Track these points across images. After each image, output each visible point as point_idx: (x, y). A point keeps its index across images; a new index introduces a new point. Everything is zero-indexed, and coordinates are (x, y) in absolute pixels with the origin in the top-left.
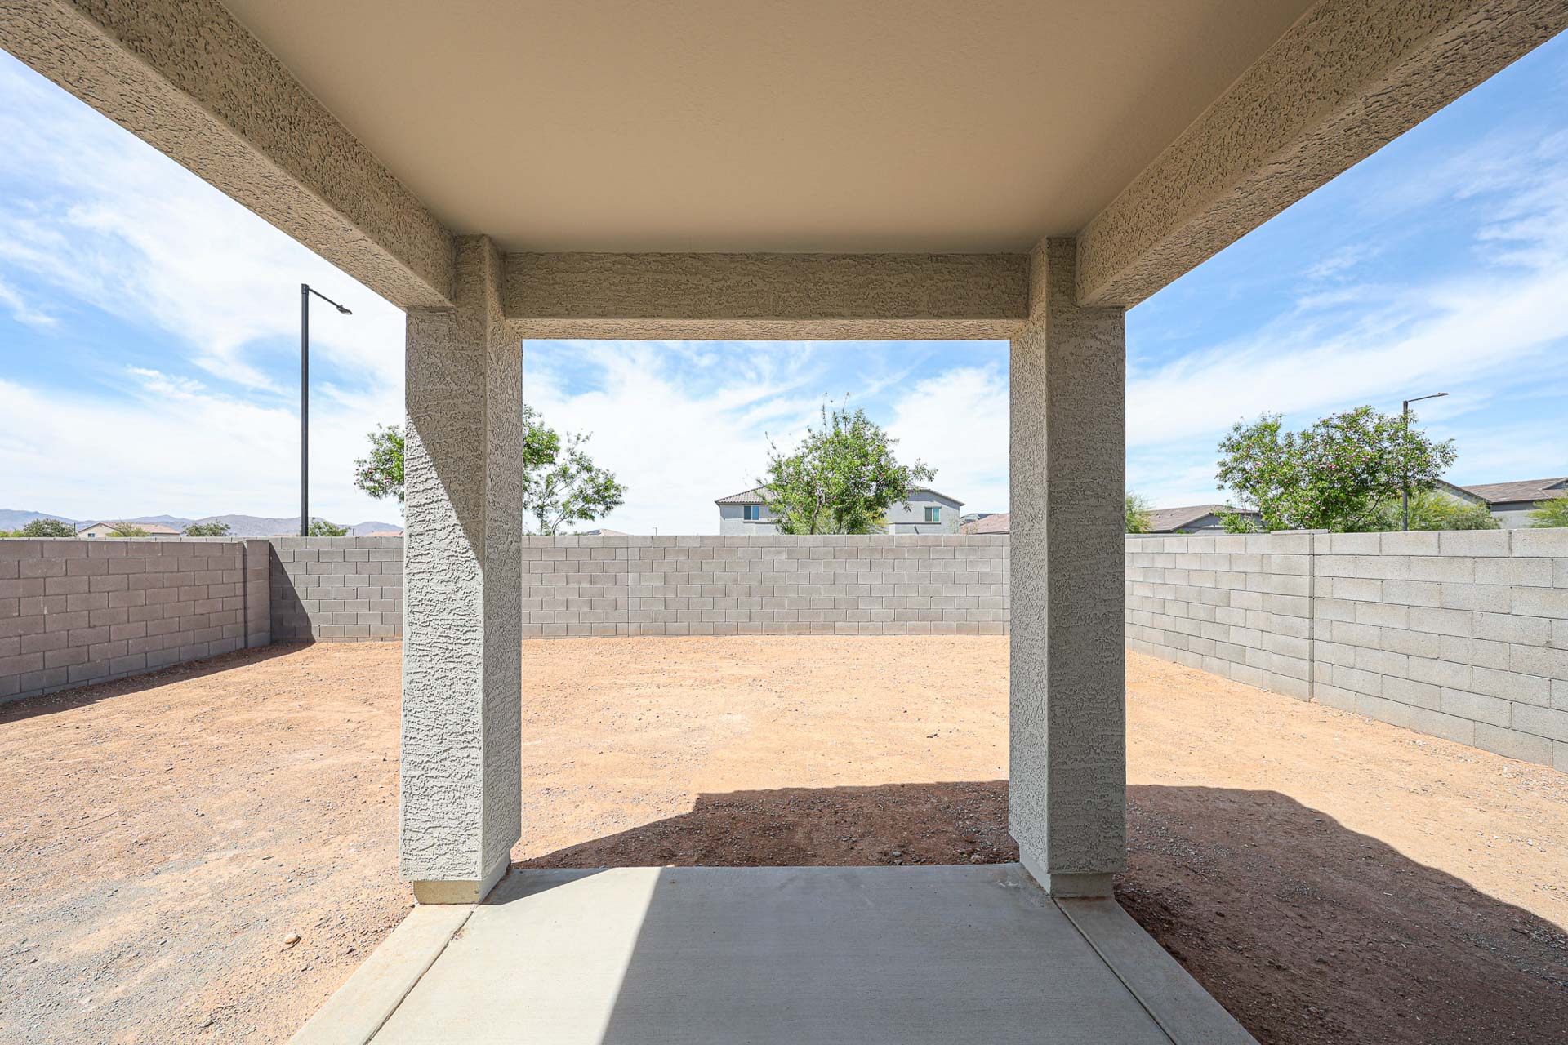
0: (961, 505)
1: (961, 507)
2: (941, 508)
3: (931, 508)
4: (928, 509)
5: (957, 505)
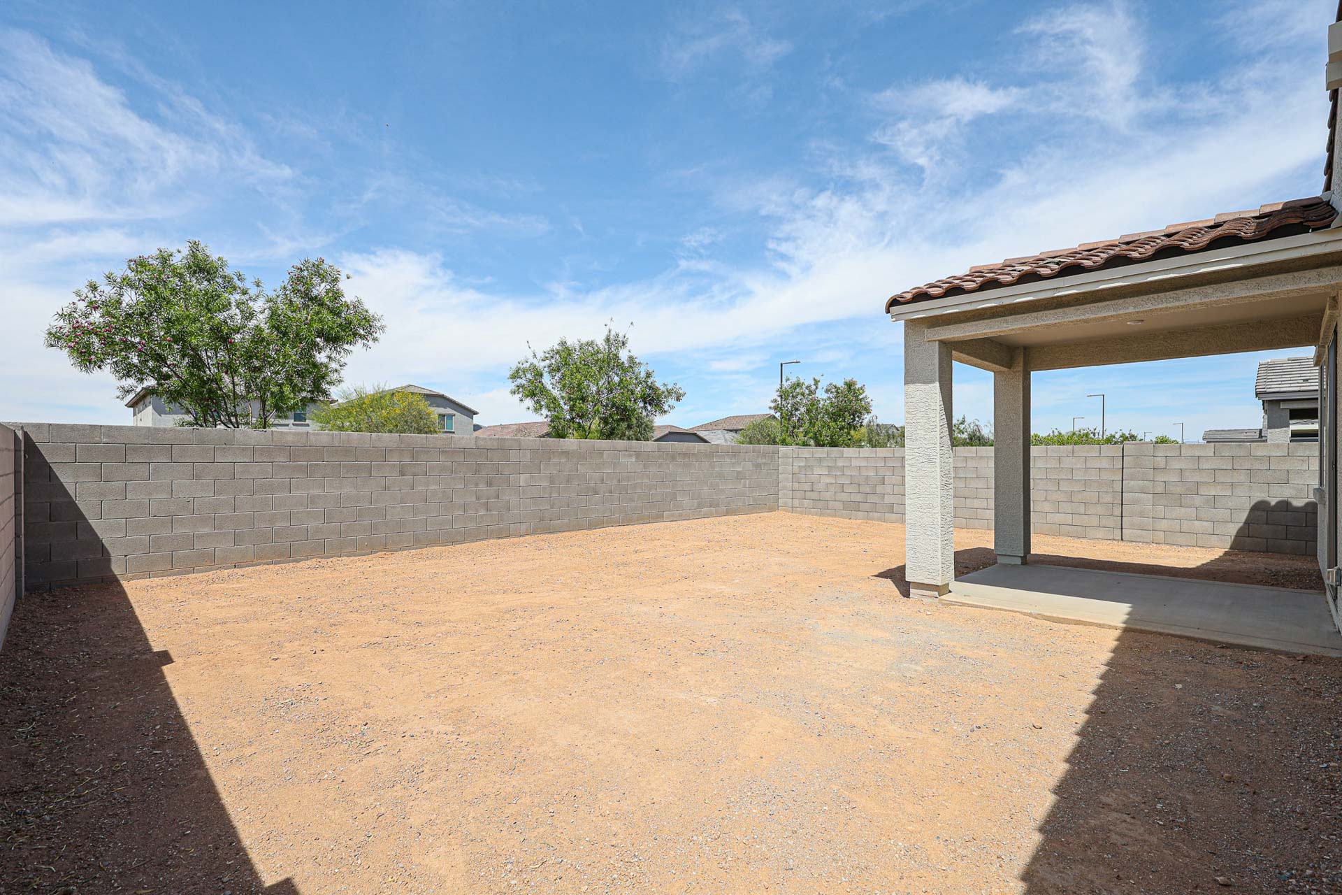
0: (475, 413)
1: (474, 416)
2: (454, 415)
3: (444, 416)
4: (442, 416)
5: (471, 413)
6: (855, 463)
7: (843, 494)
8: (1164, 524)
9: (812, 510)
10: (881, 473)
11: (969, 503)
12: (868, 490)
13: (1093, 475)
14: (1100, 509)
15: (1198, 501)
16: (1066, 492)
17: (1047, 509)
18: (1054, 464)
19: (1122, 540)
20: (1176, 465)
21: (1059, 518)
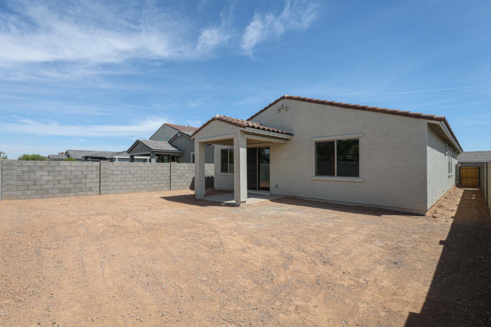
6: (68, 168)
7: (59, 185)
8: (178, 184)
9: (35, 196)
10: (85, 173)
11: (127, 183)
12: (77, 182)
13: (163, 172)
14: (165, 182)
15: (184, 177)
16: (157, 177)
17: (152, 183)
18: (154, 169)
19: (170, 190)
20: (181, 168)
21: (155, 185)
